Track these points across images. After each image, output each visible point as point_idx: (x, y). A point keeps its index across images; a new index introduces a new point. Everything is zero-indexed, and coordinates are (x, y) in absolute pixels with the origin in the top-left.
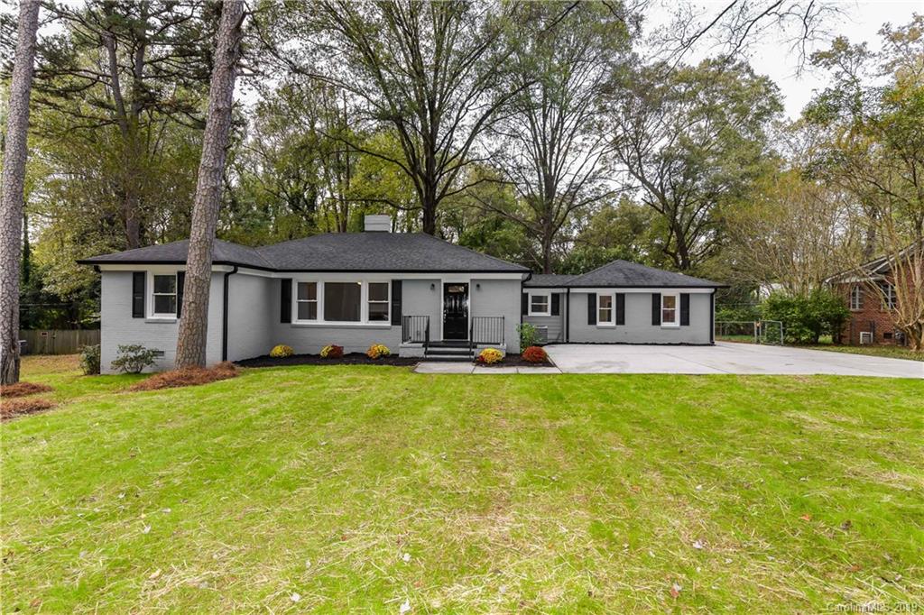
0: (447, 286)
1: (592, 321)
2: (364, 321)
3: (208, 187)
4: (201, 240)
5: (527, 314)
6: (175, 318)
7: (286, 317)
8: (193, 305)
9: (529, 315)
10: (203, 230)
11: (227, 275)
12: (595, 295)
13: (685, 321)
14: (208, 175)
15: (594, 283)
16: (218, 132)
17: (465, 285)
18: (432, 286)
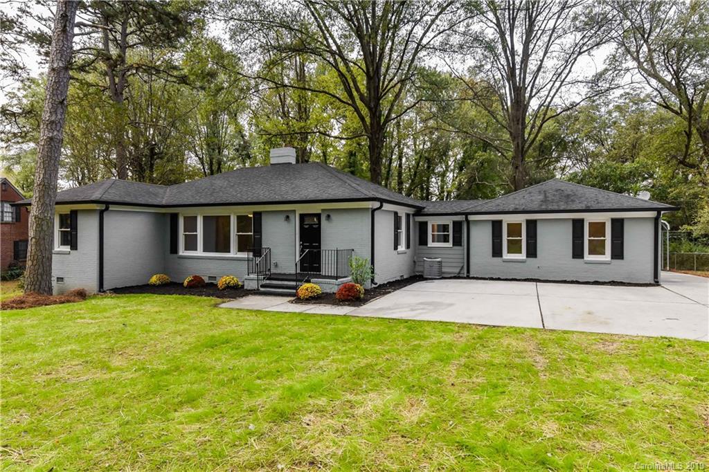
0: (302, 217)
1: (497, 252)
2: (234, 252)
3: (45, 138)
4: (40, 184)
5: (426, 244)
6: (69, 250)
7: (174, 249)
8: (34, 240)
9: (429, 246)
10: (42, 176)
11: (101, 213)
12: (500, 222)
13: (617, 254)
14: (45, 127)
15: (501, 208)
16: (53, 89)
17: (318, 216)
18: (288, 217)
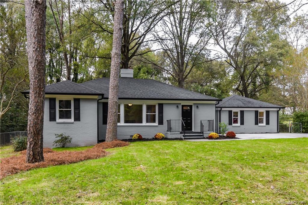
0: (183, 106)
2: (144, 123)
6: (73, 121)
11: (98, 100)
13: (268, 123)
17: (191, 106)
18: (177, 107)
